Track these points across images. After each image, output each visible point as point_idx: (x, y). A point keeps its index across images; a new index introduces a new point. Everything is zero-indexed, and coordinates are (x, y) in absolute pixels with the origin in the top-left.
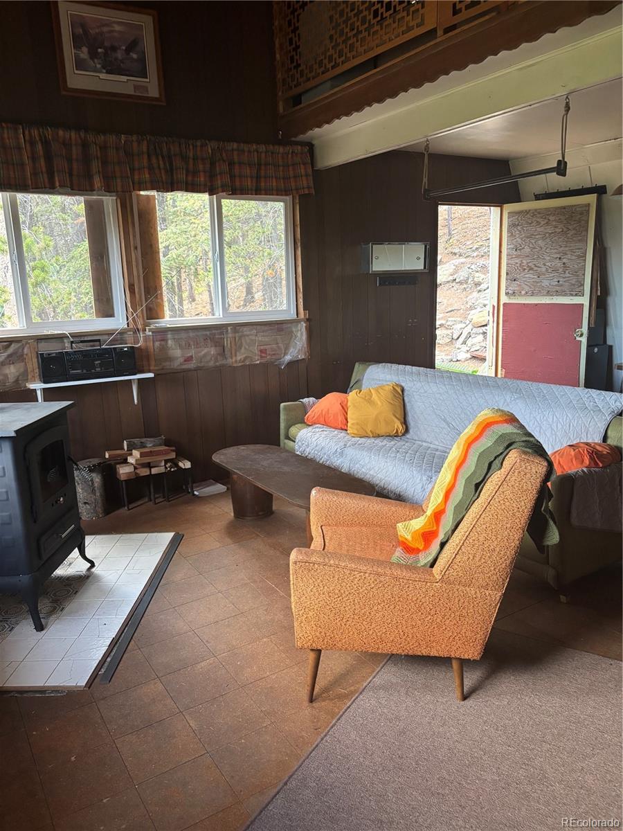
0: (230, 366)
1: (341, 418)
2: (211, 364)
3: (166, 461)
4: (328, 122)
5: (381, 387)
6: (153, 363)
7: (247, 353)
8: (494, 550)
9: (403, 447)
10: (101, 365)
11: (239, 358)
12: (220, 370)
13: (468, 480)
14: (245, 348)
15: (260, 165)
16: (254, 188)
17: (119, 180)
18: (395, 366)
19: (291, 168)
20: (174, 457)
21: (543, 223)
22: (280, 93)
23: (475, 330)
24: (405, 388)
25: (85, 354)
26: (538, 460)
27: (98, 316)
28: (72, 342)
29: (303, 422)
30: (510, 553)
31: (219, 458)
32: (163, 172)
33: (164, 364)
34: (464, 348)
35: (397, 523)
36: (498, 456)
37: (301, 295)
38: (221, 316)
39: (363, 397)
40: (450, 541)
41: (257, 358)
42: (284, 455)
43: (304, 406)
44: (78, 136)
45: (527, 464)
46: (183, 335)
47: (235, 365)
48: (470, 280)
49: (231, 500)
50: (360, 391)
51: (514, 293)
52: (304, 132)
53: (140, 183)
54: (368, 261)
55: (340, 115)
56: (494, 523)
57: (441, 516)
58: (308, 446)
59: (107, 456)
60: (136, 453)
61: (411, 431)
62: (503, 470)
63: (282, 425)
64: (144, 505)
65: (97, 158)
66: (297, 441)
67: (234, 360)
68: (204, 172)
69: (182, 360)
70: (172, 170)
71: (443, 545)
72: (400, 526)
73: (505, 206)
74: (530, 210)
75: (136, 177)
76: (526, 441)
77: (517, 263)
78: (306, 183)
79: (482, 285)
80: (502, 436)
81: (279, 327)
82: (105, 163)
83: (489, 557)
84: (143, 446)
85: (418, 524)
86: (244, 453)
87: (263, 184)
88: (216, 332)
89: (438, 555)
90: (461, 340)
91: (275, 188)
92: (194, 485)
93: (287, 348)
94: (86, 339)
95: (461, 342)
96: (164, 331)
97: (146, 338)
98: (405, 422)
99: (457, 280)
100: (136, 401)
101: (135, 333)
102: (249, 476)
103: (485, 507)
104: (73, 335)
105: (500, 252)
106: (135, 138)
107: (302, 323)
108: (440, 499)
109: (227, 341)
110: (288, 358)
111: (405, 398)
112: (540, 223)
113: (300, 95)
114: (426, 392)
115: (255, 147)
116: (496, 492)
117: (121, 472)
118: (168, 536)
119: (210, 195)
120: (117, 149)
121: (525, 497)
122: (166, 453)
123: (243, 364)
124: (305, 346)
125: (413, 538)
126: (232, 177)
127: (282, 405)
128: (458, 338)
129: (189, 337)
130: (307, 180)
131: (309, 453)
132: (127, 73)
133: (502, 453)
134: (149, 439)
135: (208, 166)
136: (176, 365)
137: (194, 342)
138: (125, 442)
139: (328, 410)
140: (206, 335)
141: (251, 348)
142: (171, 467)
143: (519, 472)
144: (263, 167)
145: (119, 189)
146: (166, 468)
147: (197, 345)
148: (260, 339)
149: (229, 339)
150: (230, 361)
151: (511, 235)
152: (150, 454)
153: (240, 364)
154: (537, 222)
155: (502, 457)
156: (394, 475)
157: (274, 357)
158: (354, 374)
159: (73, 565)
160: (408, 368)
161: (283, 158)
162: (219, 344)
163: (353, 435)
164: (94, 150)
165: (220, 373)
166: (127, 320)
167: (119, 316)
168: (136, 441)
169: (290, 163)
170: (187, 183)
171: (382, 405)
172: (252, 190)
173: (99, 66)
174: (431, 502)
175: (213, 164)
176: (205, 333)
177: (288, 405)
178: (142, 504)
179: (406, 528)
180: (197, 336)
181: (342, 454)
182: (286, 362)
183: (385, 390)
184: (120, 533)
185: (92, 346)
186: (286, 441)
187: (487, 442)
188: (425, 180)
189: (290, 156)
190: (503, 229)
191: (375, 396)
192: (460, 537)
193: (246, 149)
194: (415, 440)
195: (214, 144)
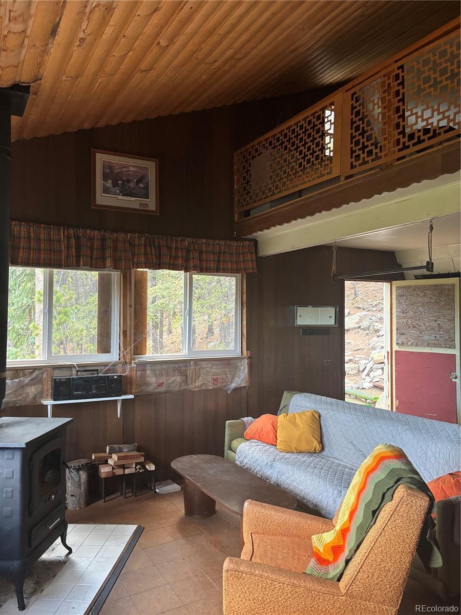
0: (190, 391)
1: (272, 436)
2: (177, 388)
3: (137, 464)
4: (268, 228)
5: (303, 413)
6: (134, 387)
7: (202, 381)
8: (389, 571)
9: (320, 463)
10: (97, 388)
11: (197, 384)
12: (183, 393)
13: (367, 506)
14: (202, 377)
15: (220, 253)
16: (215, 268)
17: (123, 262)
18: (314, 396)
19: (241, 256)
20: (143, 460)
21: (421, 295)
22: (236, 209)
23: (376, 366)
24: (322, 414)
25: (86, 380)
26: (421, 494)
27: (98, 352)
28: (78, 371)
29: (242, 436)
30: (403, 574)
31: (177, 465)
32: (154, 257)
33: (142, 388)
34: (368, 379)
35: (312, 535)
36: (390, 488)
37: (245, 340)
38: (187, 354)
39: (289, 420)
40: (353, 560)
41: (210, 384)
42: (226, 465)
43: (244, 423)
44: (99, 234)
45: (413, 498)
46: (159, 367)
47: (194, 390)
48: (371, 328)
49: (183, 499)
50: (287, 415)
51: (403, 343)
52: (251, 233)
53: (137, 264)
54: (294, 318)
55: (276, 224)
56: (388, 546)
57: (347, 533)
58: (245, 457)
59: (93, 458)
60: (115, 457)
61: (326, 449)
62: (393, 501)
63: (227, 439)
64: (117, 499)
65: (110, 248)
66: (237, 452)
67: (193, 386)
68: (182, 257)
69: (155, 385)
70: (160, 256)
71: (347, 562)
72: (314, 537)
73: (394, 282)
74: (411, 286)
75: (135, 260)
76: (411, 477)
77: (404, 322)
78: (251, 266)
79: (380, 332)
80: (393, 471)
81: (228, 363)
82: (115, 249)
83: (385, 577)
84: (120, 451)
85: (329, 537)
86: (196, 462)
87: (221, 266)
88: (182, 365)
89: (343, 571)
90: (366, 372)
91: (230, 269)
92: (157, 483)
93: (233, 378)
94: (88, 369)
95: (365, 374)
96: (144, 364)
97: (131, 369)
98: (321, 442)
99: (362, 328)
100: (119, 416)
101: (123, 365)
102: (198, 483)
103: (380, 532)
104: (79, 366)
105: (391, 313)
106: (137, 235)
107: (245, 360)
108: (346, 517)
109: (190, 371)
110: (233, 385)
111: (322, 423)
112: (419, 295)
113: (249, 211)
114: (337, 419)
115: (217, 242)
116: (389, 520)
117: (102, 471)
118: (132, 528)
119: (185, 272)
120: (124, 242)
121: (412, 527)
122: (138, 457)
123: (200, 389)
124: (247, 376)
125: (324, 550)
126: (201, 261)
127: (227, 422)
128: (363, 371)
129: (162, 368)
130: (252, 264)
131: (246, 464)
132: (136, 195)
133: (392, 487)
134: (125, 445)
135: (184, 254)
136: (150, 389)
137: (165, 372)
138: (108, 447)
139: (262, 429)
140: (175, 367)
141: (206, 377)
142: (140, 469)
143: (407, 505)
144: (222, 255)
145: (123, 267)
146: (136, 469)
147: (168, 375)
148: (214, 370)
149: (191, 370)
150: (190, 387)
151: (399, 303)
152: (125, 458)
153: (198, 389)
154: (417, 294)
155: (392, 490)
156: (312, 488)
157: (223, 384)
158: (283, 400)
159: (55, 552)
160: (324, 398)
161: (236, 249)
162: (184, 374)
163: (281, 450)
164: (109, 243)
165: (183, 396)
166: (120, 355)
167: (114, 352)
168: (116, 446)
169: (241, 252)
170: (170, 265)
171: (304, 427)
172: (214, 270)
173: (118, 191)
174: (339, 519)
175: (188, 252)
176: (174, 366)
177: (231, 422)
178: (115, 498)
179: (319, 540)
180: (169, 368)
181: (271, 466)
182: (232, 389)
183: (306, 415)
184: (96, 523)
185: (91, 374)
186: (229, 451)
187: (380, 475)
188: (334, 268)
189: (241, 248)
190: (393, 298)
191: (298, 420)
192: (360, 557)
193: (211, 243)
194: (329, 457)
195: (190, 240)
